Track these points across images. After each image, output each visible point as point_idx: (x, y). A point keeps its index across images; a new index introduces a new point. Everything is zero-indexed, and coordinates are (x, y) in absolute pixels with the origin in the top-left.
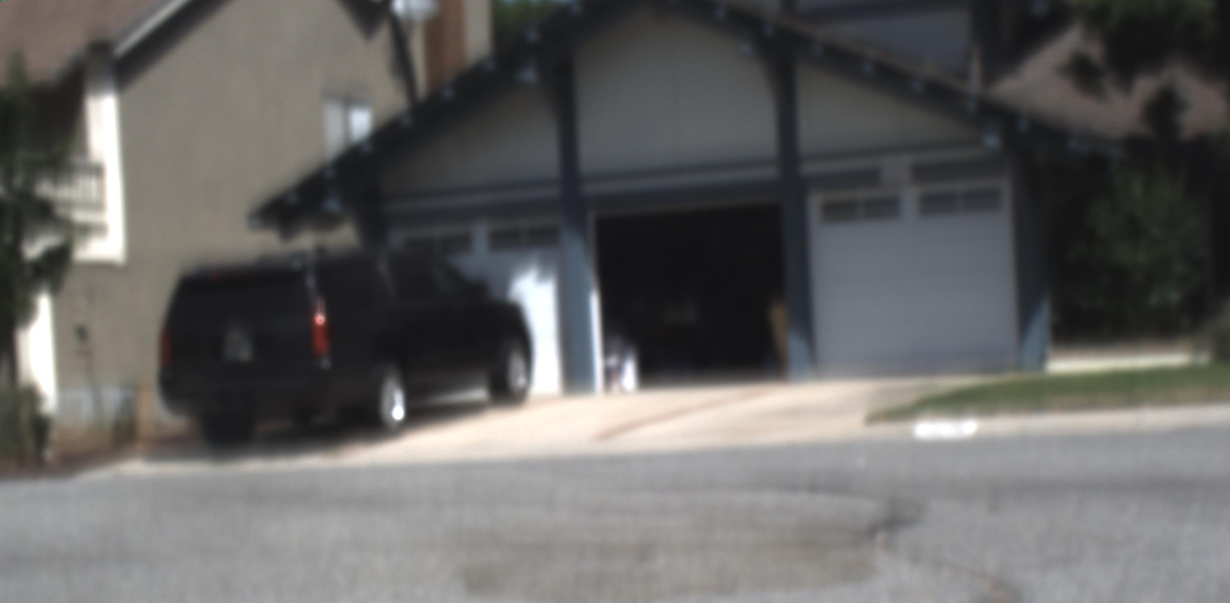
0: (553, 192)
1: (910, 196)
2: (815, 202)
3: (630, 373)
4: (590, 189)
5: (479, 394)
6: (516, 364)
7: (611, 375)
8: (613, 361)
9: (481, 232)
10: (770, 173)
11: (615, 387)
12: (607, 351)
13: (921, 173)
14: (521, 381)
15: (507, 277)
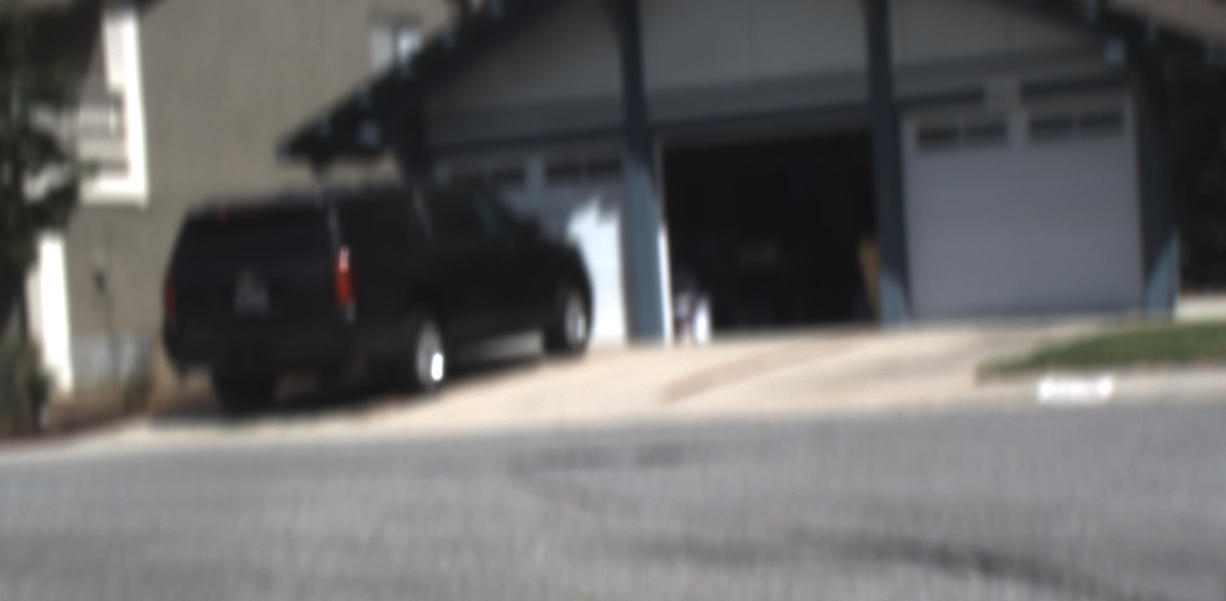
0: (615, 119)
1: (1018, 121)
2: (910, 130)
3: (702, 322)
6: (575, 314)
7: (681, 325)
9: (536, 165)
10: (858, 93)
11: (686, 339)
13: (1032, 92)
15: (565, 216)
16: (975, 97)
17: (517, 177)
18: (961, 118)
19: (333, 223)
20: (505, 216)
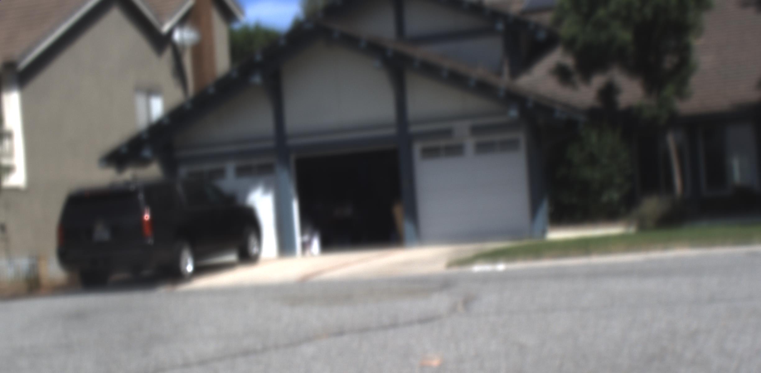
0: (271, 144)
1: (470, 143)
2: (417, 148)
3: (316, 244)
4: (291, 142)
5: (232, 257)
6: (253, 241)
7: (305, 246)
8: (306, 238)
9: (230, 167)
10: (392, 131)
11: (308, 253)
12: (303, 232)
13: (476, 130)
14: (254, 250)
15: (246, 192)
16: (447, 133)
17: (221, 173)
18: (442, 143)
19: (141, 197)
20: (218, 192)
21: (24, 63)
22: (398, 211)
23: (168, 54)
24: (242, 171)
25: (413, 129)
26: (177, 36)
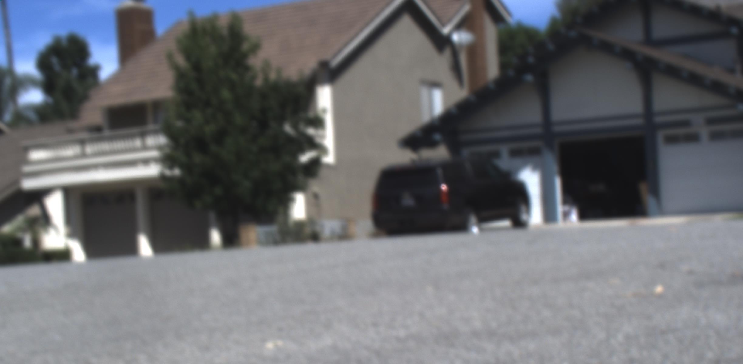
0: (539, 131)
1: (704, 132)
2: (661, 135)
4: (557, 129)
5: (506, 223)
6: (523, 208)
8: (567, 208)
10: (639, 121)
13: (710, 121)
15: (518, 169)
16: (686, 124)
17: (497, 154)
18: (682, 131)
19: (440, 172)
20: (496, 169)
21: (335, 62)
22: (643, 188)
23: (448, 52)
24: (516, 153)
25: (659, 119)
26: (456, 37)
